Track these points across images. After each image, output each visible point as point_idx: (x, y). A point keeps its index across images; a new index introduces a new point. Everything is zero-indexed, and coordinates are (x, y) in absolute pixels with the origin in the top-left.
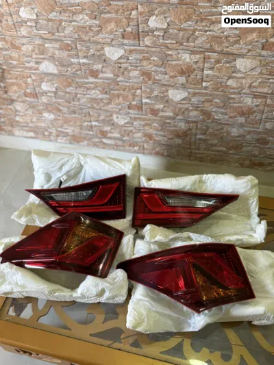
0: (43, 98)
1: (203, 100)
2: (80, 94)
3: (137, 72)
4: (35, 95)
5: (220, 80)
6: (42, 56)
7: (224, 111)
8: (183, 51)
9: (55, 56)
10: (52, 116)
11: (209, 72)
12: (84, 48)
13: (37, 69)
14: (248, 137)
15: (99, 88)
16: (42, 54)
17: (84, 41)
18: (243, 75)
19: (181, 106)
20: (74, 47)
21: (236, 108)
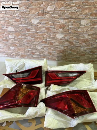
0: (10, 41)
1: (69, 37)
2: (23, 38)
3: (44, 28)
4: (7, 40)
5: (76, 29)
6: (8, 25)
7: (77, 41)
8: (61, 19)
9: (13, 24)
10: (13, 48)
11: (71, 26)
12: (24, 21)
13: (7, 30)
14: (87, 51)
15: (31, 36)
17: (24, 18)
18: (84, 27)
19: (61, 40)
20: (20, 20)
21: (82, 39)
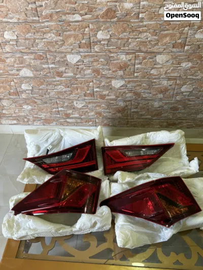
0: (23, 95)
1: (134, 85)
2: (50, 89)
3: (90, 71)
4: (17, 93)
5: (146, 71)
6: (21, 65)
7: (149, 91)
8: (121, 53)
9: (31, 64)
10: (30, 107)
11: (139, 66)
12: (52, 57)
13: (18, 75)
14: (165, 107)
15: (64, 84)
16: (22, 64)
17: (52, 52)
18: (161, 66)
19: (120, 91)
20: (45, 57)
21: (157, 88)
